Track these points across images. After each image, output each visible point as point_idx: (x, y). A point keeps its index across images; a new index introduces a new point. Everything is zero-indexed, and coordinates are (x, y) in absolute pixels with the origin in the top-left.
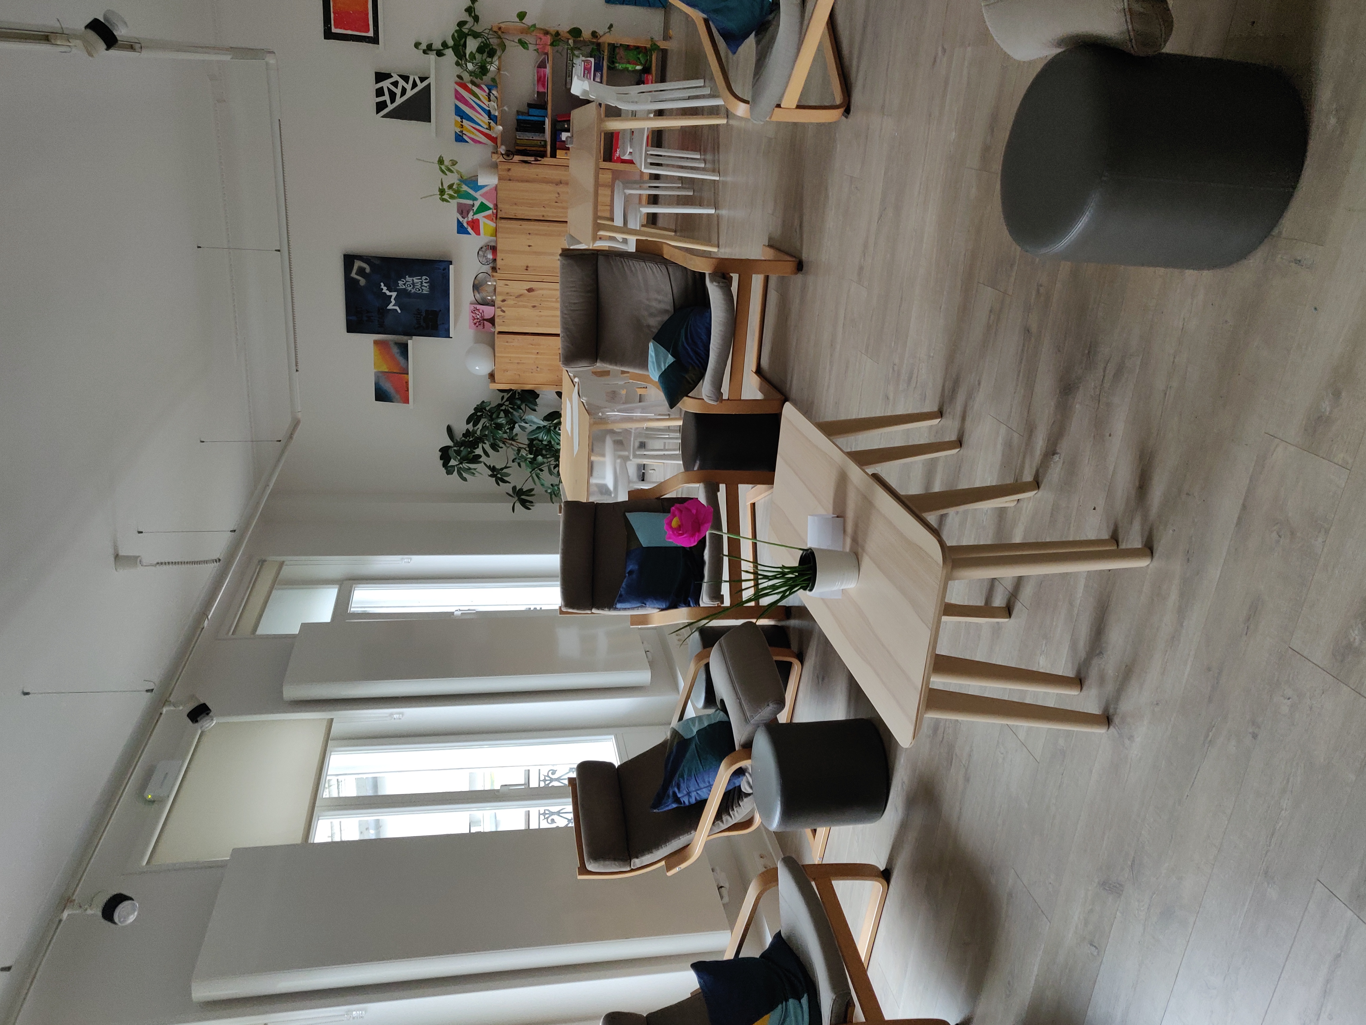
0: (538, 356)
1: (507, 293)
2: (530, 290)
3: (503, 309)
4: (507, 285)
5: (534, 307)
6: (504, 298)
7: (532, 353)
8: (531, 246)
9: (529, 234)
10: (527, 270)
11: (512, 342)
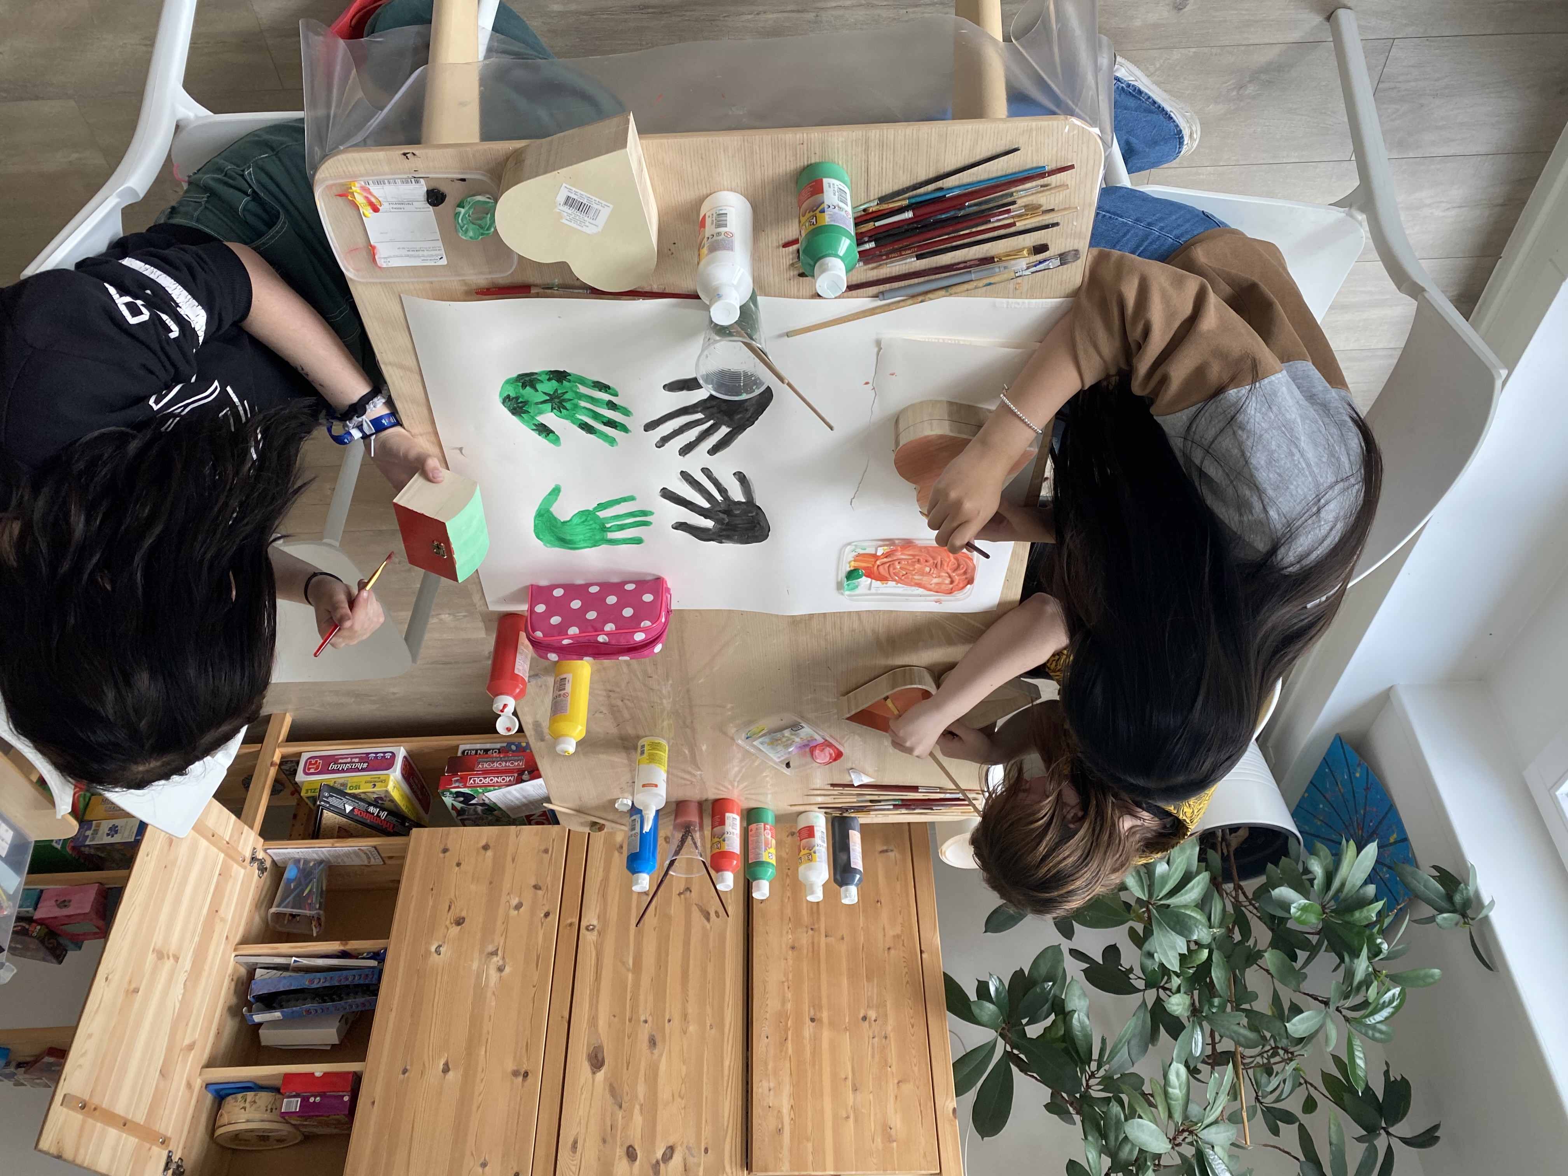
0: (825, 1015)
1: (604, 1141)
2: (596, 1062)
3: (659, 1155)
4: (575, 1143)
5: (653, 1042)
6: (620, 1152)
7: (816, 1039)
8: (446, 1064)
9: (405, 1071)
10: (526, 1075)
11: (780, 1117)
